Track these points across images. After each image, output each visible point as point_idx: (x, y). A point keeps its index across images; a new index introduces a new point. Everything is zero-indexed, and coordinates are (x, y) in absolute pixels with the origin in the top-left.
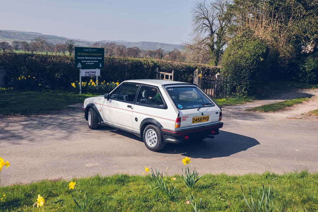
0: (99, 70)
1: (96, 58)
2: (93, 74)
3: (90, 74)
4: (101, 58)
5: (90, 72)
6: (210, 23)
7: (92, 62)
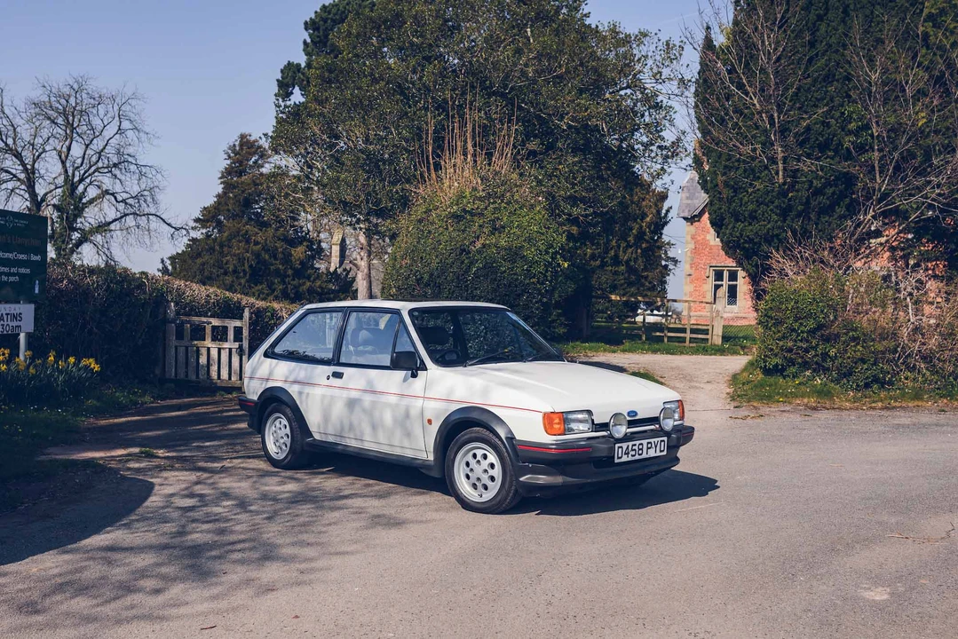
0: (33, 306)
1: (22, 257)
2: (15, 323)
3: (6, 323)
4: (38, 258)
5: (7, 314)
6: (25, 170)
7: (14, 275)
